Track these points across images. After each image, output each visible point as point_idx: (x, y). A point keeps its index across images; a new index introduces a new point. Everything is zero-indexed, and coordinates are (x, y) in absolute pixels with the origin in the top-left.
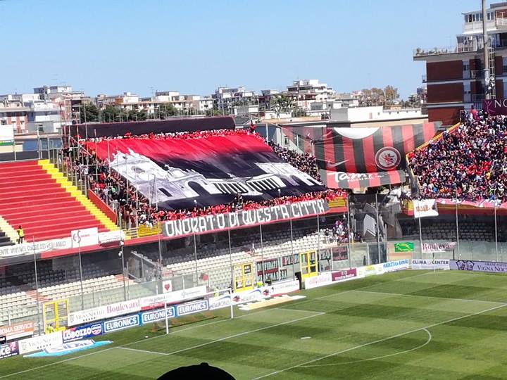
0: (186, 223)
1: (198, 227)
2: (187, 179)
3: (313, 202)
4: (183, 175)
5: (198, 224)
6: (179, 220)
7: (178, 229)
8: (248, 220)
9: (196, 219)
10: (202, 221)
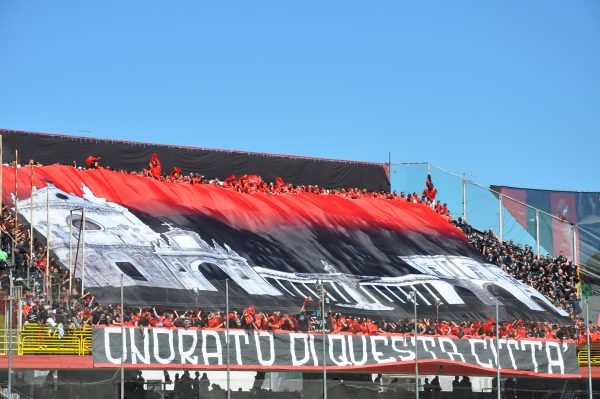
0: (163, 338)
1: (198, 352)
2: (200, 257)
3: (534, 343)
4: (197, 246)
5: (199, 346)
6: (146, 330)
7: (140, 347)
8: (343, 357)
9: (193, 332)
10: (211, 339)
